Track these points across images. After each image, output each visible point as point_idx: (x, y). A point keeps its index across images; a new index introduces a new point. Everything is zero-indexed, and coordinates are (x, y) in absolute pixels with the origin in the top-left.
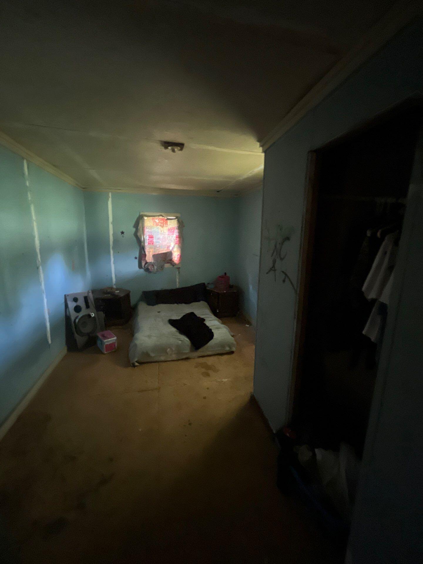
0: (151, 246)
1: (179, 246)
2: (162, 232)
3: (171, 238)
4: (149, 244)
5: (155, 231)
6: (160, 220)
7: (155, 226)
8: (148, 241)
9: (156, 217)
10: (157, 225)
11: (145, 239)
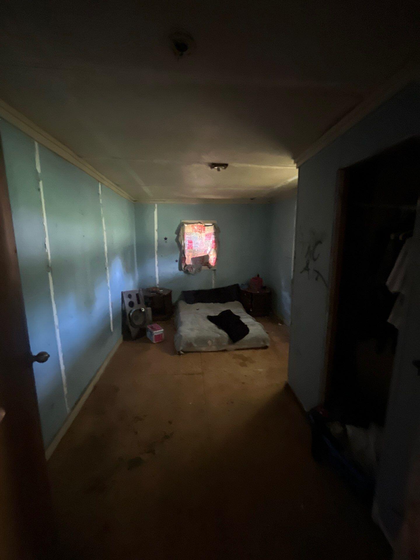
0: (190, 250)
1: (215, 249)
2: (201, 237)
3: (208, 242)
4: (188, 248)
5: (194, 237)
6: (198, 226)
7: (194, 232)
8: (187, 246)
9: (195, 224)
10: (196, 231)
11: (185, 244)
